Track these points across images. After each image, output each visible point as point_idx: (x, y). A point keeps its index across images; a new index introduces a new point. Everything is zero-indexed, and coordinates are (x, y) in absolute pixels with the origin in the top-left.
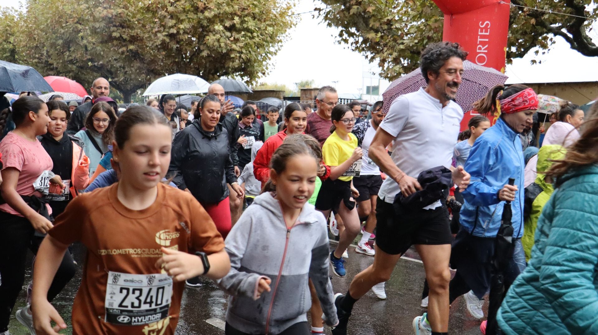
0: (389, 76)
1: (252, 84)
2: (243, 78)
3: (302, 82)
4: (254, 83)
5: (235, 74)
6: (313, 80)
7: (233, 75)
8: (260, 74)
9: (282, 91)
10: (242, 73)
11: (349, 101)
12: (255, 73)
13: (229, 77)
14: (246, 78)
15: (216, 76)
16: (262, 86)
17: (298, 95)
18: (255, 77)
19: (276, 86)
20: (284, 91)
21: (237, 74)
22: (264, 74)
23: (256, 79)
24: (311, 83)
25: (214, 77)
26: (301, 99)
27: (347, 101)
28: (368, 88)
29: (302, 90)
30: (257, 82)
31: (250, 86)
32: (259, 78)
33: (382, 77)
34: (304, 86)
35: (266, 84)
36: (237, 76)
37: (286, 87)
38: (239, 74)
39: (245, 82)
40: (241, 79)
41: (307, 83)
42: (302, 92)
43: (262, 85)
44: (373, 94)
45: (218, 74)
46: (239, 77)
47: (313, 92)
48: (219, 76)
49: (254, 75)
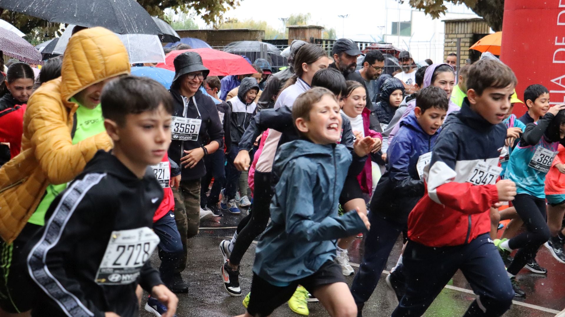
0: (425, 4)
1: (214, 21)
2: (200, 10)
3: (292, 17)
4: (216, 18)
5: (186, 5)
6: (309, 14)
7: (184, 6)
8: (225, 5)
9: (259, 31)
10: (199, 2)
11: (364, 45)
12: (219, 3)
13: (178, 9)
14: (204, 11)
15: (156, 7)
16: (230, 24)
17: (286, 37)
18: (219, 9)
19: (251, 24)
20: (264, 31)
21: (191, 4)
22: (232, 4)
23: (221, 13)
24: (305, 18)
25: (154, 10)
26: (289, 42)
27: (361, 45)
28: (395, 25)
29: (290, 29)
30: (221, 17)
31: (211, 23)
32: (224, 10)
33: (413, 6)
34: (295, 23)
35: (236, 21)
36: (189, 7)
37: (268, 25)
38: (193, 5)
39: (202, 17)
40: (196, 11)
41: (300, 19)
42: (291, 31)
43: (229, 22)
44: (403, 34)
45: (160, 4)
46: (192, 10)
47: (307, 32)
48: (162, 8)
49: (217, 6)
